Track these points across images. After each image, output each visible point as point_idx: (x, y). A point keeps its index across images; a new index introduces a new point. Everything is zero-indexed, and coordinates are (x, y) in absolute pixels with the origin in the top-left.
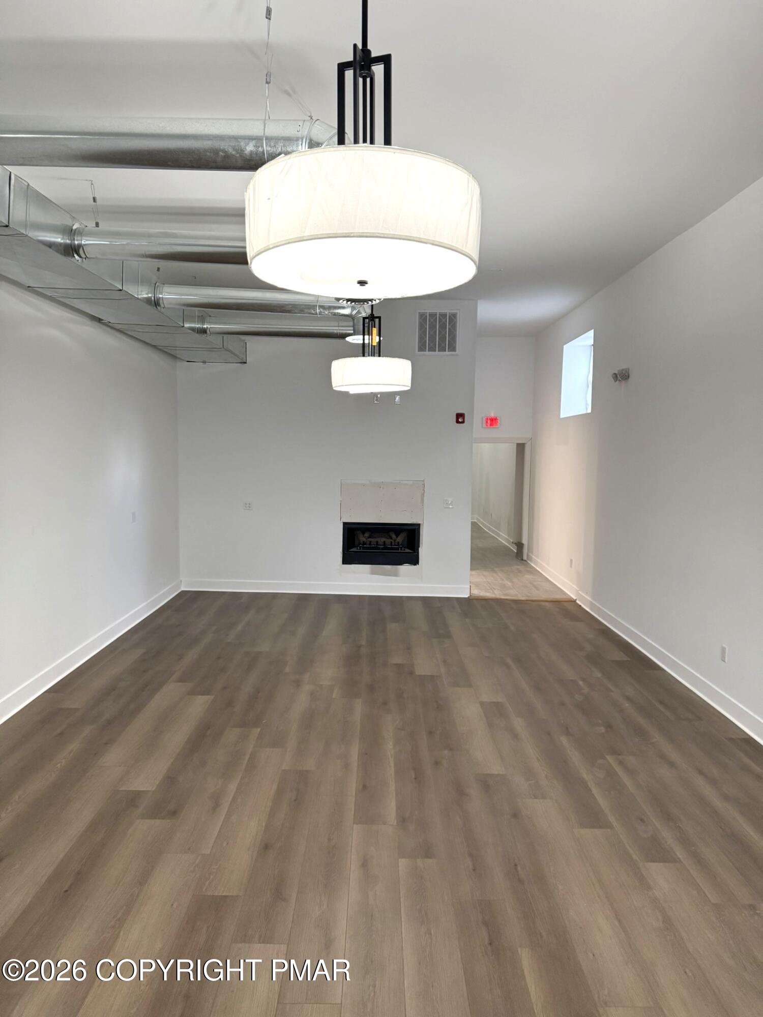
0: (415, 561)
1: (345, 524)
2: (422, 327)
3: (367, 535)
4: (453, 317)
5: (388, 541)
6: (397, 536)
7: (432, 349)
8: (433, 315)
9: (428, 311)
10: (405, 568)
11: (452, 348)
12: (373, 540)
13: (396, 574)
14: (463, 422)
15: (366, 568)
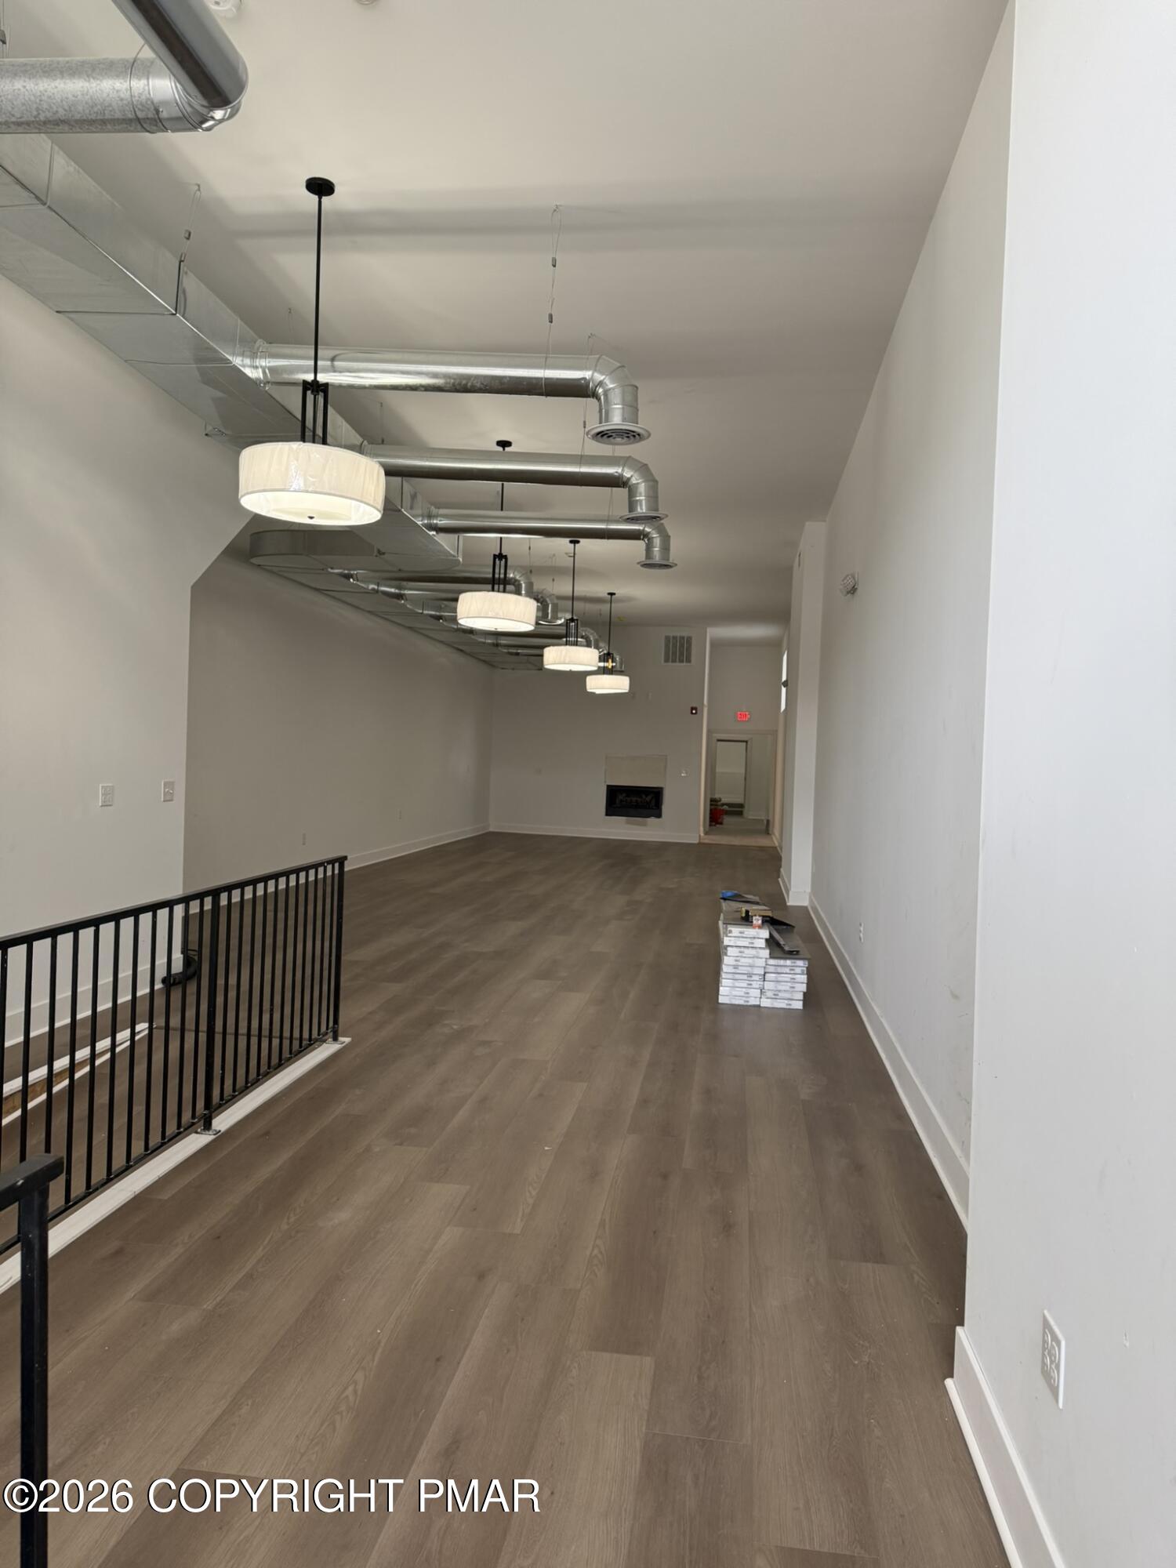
0: (659, 816)
1: (608, 786)
2: (667, 646)
3: (624, 795)
4: (689, 640)
5: (639, 800)
6: (646, 796)
7: (674, 661)
8: (675, 638)
9: (671, 635)
10: (652, 820)
11: (689, 660)
12: (629, 799)
13: (645, 825)
14: (696, 713)
15: (623, 819)
